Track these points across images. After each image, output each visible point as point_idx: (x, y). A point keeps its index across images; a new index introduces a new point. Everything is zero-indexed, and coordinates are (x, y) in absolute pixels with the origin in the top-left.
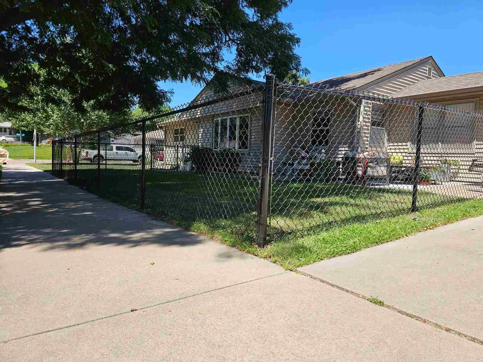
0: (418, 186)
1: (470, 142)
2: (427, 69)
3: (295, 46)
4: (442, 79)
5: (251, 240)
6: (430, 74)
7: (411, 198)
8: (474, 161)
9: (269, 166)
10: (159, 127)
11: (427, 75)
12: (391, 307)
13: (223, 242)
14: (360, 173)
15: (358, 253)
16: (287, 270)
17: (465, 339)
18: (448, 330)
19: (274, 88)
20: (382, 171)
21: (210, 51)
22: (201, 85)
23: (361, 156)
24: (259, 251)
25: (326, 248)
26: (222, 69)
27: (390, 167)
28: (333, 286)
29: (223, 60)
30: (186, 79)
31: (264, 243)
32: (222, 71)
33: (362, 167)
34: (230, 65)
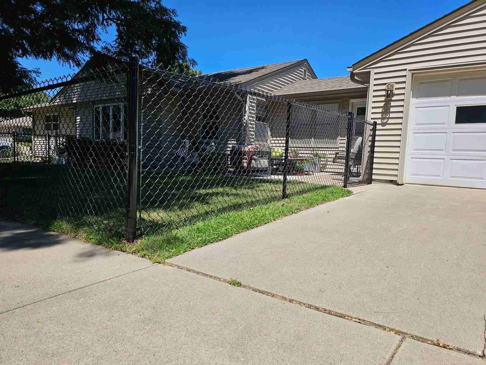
0: (287, 176)
1: (336, 138)
2: (303, 71)
3: (182, 34)
4: (315, 81)
5: (119, 236)
6: (305, 76)
7: (282, 187)
8: (337, 154)
9: (137, 154)
10: (25, 112)
11: (303, 77)
12: (248, 287)
13: (87, 240)
14: (245, 165)
15: (229, 239)
16: (154, 263)
17: (304, 307)
18: (291, 301)
19: (138, 70)
20: (264, 163)
21: (83, 27)
22: (70, 66)
23: (247, 149)
24: (128, 246)
25: (198, 237)
26: (100, 50)
27: (271, 160)
28: (198, 273)
29: (100, 40)
30: (51, 55)
31: (134, 237)
32: (99, 52)
33: (247, 159)
34: (109, 47)
